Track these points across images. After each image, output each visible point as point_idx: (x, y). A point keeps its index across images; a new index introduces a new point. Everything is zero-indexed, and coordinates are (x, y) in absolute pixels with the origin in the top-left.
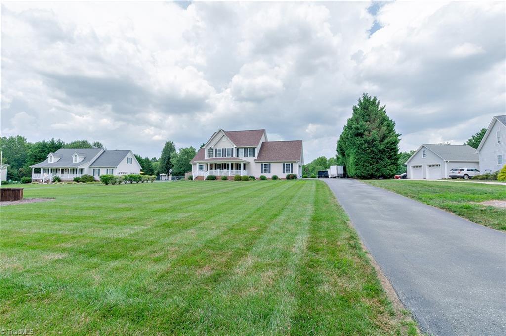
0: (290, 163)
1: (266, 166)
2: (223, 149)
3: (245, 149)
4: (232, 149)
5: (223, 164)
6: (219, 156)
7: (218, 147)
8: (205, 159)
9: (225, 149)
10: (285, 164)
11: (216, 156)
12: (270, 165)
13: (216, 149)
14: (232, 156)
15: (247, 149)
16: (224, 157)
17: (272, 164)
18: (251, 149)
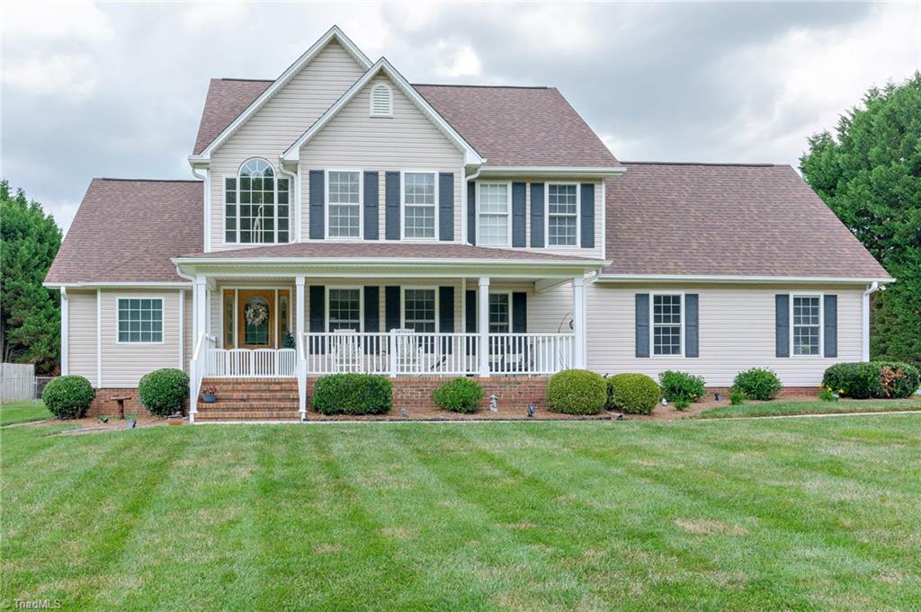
0: (821, 294)
1: (667, 307)
2: (371, 177)
3: (519, 185)
4: (447, 179)
5: (371, 292)
6: (342, 227)
7: (331, 162)
8: (208, 248)
9: (393, 177)
10: (792, 294)
11: (316, 230)
12: (692, 299)
13: (316, 177)
14: (447, 232)
15: (537, 186)
16: (382, 240)
17: (706, 300)
18: (562, 190)
